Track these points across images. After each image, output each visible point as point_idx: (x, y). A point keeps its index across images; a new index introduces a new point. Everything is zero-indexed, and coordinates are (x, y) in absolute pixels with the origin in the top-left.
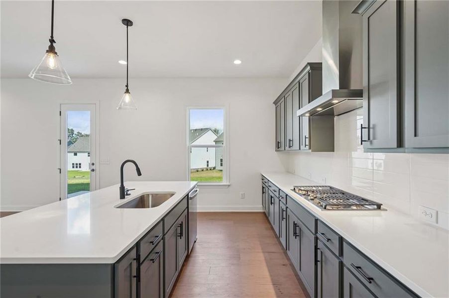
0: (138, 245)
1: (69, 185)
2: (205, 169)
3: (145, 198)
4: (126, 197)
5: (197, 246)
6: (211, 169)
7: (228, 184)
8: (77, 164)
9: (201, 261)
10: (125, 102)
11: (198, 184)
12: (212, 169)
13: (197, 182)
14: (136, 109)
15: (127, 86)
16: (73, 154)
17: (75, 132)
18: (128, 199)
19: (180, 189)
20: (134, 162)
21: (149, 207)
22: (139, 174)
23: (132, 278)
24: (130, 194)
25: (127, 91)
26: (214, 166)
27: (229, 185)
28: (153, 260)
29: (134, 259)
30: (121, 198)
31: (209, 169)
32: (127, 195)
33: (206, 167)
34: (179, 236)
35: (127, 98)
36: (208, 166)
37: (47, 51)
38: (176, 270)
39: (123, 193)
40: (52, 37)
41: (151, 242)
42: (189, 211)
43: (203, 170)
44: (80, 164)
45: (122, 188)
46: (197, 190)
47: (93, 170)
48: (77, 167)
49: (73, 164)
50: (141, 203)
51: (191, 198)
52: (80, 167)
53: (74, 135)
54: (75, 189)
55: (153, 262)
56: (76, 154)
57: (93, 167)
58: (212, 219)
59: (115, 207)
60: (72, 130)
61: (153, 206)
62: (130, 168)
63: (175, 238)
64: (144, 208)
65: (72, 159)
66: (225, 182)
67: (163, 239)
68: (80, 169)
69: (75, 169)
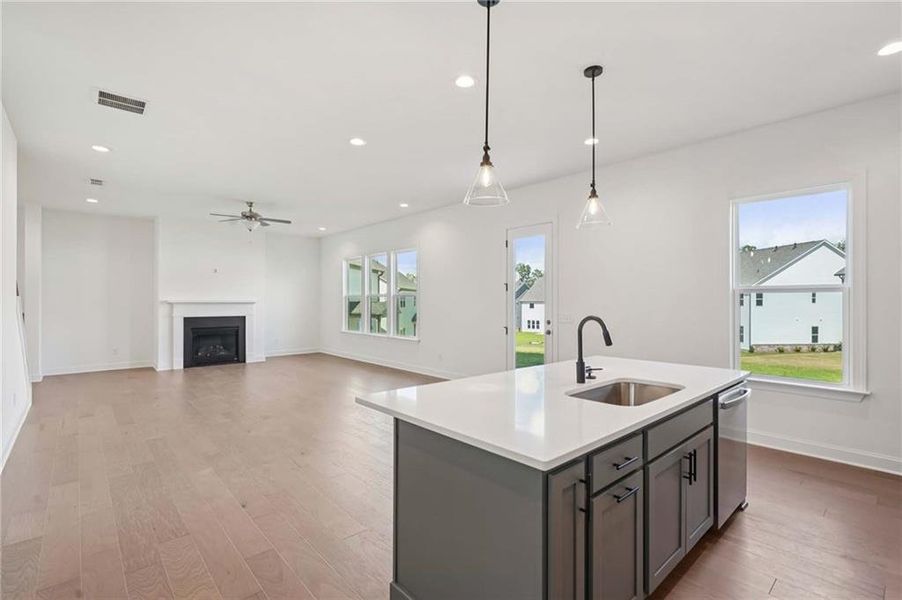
0: (588, 459)
1: (518, 354)
2: (805, 349)
3: (622, 390)
4: (586, 380)
5: (747, 520)
6: (826, 350)
7: (862, 390)
8: (533, 322)
9: (749, 555)
10: (589, 214)
11: (749, 379)
12: (831, 348)
13: (748, 372)
14: (609, 224)
15: (593, 185)
16: (529, 305)
17: (532, 271)
18: (589, 384)
19: (696, 383)
20: (599, 321)
21: (629, 405)
22: (609, 342)
23: (578, 511)
24: (594, 378)
25: (594, 194)
26: (837, 342)
27: (865, 396)
28: (619, 498)
29: (581, 481)
30: (579, 382)
31: (818, 348)
32: (590, 377)
33: (810, 342)
34: (685, 477)
35: (593, 206)
36: (815, 339)
37: (482, 164)
38: (680, 545)
39: (582, 373)
40: (486, 143)
41: (615, 465)
42: (720, 435)
43: (798, 351)
44: (538, 322)
45: (581, 364)
46: (745, 392)
47: (549, 333)
48: (533, 327)
49: (529, 322)
50: (615, 395)
51: (724, 406)
52: (538, 327)
53: (531, 275)
54: (527, 360)
55: (618, 502)
56: (532, 306)
57: (549, 327)
58: (801, 473)
59: (566, 394)
60: (528, 267)
61: (637, 403)
62: (593, 331)
63: (678, 479)
64: (620, 404)
65: (528, 314)
66: (847, 385)
67: (645, 468)
68: (538, 331)
69: (531, 330)
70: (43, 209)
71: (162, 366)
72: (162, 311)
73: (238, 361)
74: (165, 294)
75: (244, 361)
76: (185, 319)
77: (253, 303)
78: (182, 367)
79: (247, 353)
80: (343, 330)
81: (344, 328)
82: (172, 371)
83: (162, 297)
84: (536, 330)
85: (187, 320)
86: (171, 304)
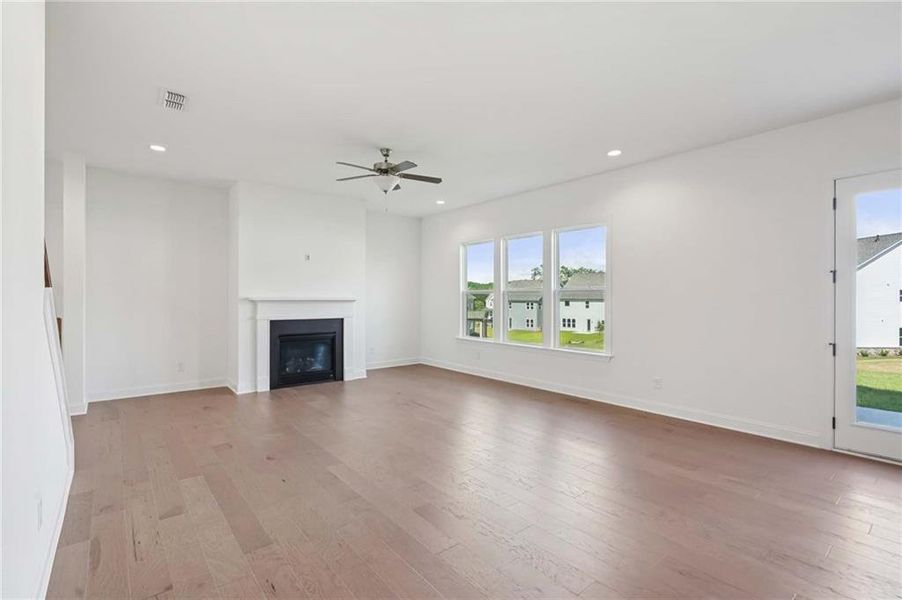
2: (892, 352)
8: (569, 320)
16: (564, 303)
43: (884, 355)
44: (574, 321)
48: (569, 325)
49: (564, 320)
52: (574, 326)
56: (567, 304)
68: (573, 330)
69: (567, 329)
70: (87, 168)
71: (242, 388)
72: (244, 311)
73: (335, 379)
74: (248, 288)
75: (342, 379)
76: (271, 321)
77: (354, 301)
78: (268, 389)
79: (345, 368)
80: (461, 336)
81: (462, 334)
82: (256, 393)
83: (242, 294)
84: (571, 329)
85: (275, 325)
86: (254, 302)
